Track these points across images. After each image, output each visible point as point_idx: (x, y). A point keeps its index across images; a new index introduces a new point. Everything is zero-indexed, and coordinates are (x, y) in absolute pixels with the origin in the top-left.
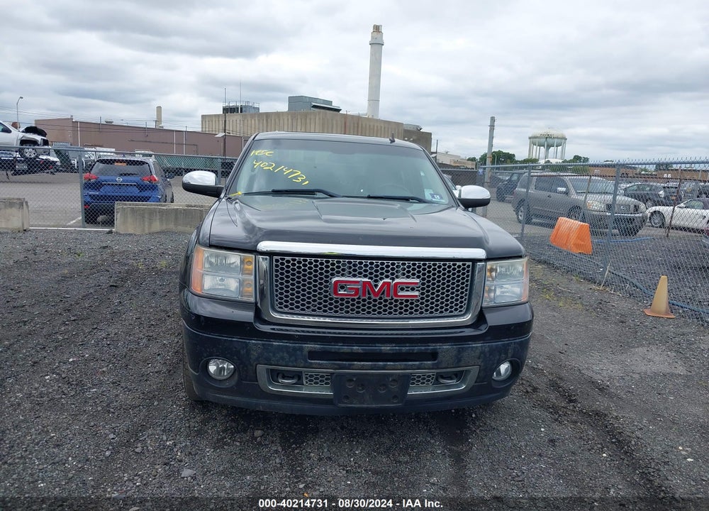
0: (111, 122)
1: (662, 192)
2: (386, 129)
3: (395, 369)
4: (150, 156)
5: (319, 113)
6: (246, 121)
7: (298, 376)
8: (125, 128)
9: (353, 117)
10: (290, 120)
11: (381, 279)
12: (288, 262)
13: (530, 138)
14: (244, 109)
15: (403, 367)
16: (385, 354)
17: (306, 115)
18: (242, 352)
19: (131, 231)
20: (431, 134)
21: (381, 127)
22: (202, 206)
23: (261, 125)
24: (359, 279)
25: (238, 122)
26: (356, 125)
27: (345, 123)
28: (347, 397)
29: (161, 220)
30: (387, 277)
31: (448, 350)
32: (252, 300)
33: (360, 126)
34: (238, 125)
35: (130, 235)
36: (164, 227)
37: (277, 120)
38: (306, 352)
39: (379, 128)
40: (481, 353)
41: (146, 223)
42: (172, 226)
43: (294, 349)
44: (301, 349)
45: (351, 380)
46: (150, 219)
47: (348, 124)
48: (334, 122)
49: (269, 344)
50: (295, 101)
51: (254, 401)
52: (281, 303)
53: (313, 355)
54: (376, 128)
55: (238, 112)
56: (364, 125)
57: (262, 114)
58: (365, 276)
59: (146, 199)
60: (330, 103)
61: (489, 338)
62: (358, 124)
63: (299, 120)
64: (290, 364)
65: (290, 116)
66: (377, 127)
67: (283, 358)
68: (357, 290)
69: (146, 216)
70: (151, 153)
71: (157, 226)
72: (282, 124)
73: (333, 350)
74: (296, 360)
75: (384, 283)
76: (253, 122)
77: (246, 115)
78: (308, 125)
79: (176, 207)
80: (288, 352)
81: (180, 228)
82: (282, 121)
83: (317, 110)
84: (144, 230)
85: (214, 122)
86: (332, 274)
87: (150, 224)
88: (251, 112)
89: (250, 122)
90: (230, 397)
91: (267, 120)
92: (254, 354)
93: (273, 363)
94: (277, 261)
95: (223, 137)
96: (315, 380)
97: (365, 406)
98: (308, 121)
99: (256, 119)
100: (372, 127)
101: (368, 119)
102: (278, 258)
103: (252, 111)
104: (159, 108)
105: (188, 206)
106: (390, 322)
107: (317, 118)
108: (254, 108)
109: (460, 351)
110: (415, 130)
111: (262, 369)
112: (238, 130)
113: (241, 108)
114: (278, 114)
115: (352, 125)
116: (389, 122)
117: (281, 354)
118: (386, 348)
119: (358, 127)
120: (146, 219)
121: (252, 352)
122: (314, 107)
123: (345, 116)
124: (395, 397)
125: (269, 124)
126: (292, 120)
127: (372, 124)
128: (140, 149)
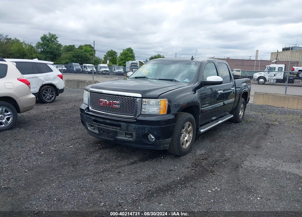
0: (229, 58)
4: (240, 71)
8: (235, 60)
15: (112, 128)
24: (104, 100)
25: (289, 54)
28: (102, 135)
31: (124, 125)
38: (92, 119)
40: (135, 128)
49: (87, 116)
55: (290, 50)
61: (137, 123)
68: (104, 103)
70: (240, 70)
75: (110, 102)
76: (297, 54)
77: (294, 51)
88: (297, 49)
89: (295, 54)
92: (85, 118)
95: (275, 62)
97: (105, 138)
99: (299, 52)
104: (257, 51)
108: (299, 47)
109: (127, 126)
112: (283, 58)
113: (292, 48)
124: (112, 137)
128: (236, 68)
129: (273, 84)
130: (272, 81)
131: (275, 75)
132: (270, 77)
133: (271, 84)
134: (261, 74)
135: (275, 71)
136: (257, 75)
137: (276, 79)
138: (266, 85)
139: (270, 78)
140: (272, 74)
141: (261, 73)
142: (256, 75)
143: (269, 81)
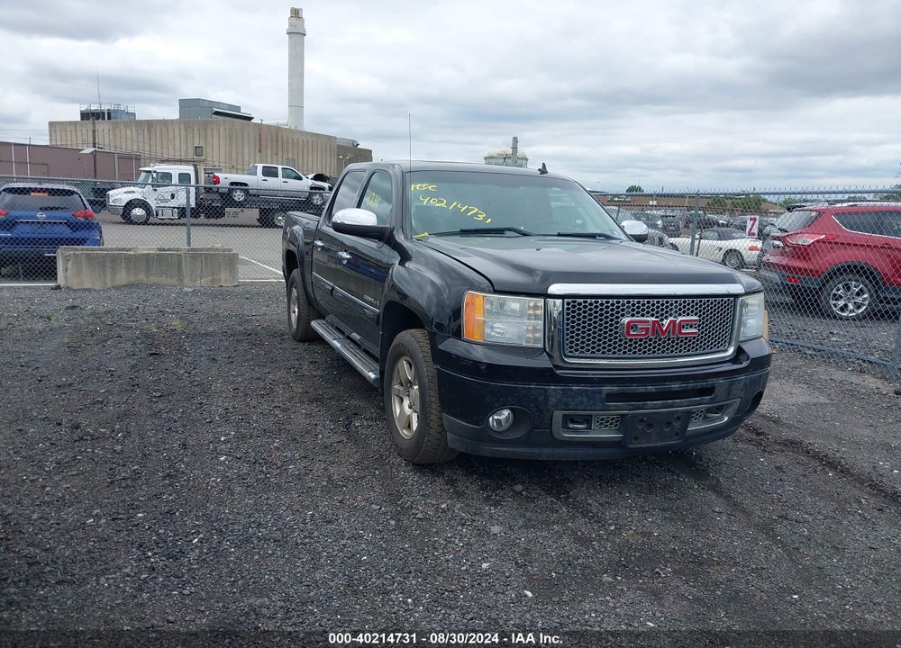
1: (659, 222)
2: (315, 144)
3: (681, 406)
5: (225, 121)
6: (117, 131)
7: (587, 420)
9: (269, 127)
10: (182, 131)
11: (666, 318)
12: (580, 304)
13: (486, 158)
14: (112, 115)
16: (676, 391)
17: (205, 124)
18: (540, 399)
19: (87, 285)
20: (371, 151)
21: (308, 141)
22: (178, 250)
23: (141, 137)
24: (648, 319)
25: (106, 131)
26: (274, 138)
27: (260, 136)
28: (636, 438)
29: (128, 270)
30: (671, 315)
31: (722, 384)
32: (540, 345)
33: (280, 139)
34: (106, 136)
35: (89, 290)
36: (132, 279)
37: (164, 130)
38: (604, 395)
39: (305, 142)
40: (745, 385)
41: (108, 273)
42: (142, 277)
43: (594, 392)
44: (600, 392)
45: (642, 421)
46: (113, 269)
47: (263, 136)
48: (246, 134)
49: (569, 390)
50: (187, 105)
51: (536, 450)
52: (571, 347)
53: (611, 397)
54: (300, 142)
55: (104, 119)
56: (285, 138)
57: (141, 122)
58: (652, 315)
59: (82, 242)
60: (238, 108)
61: (750, 370)
62: (277, 137)
63: (196, 132)
64: (589, 408)
65: (182, 127)
66: (303, 141)
67: (581, 403)
68: (647, 329)
69: (108, 264)
71: (122, 277)
72: (171, 137)
73: (630, 391)
74: (594, 404)
75: (671, 321)
76: (129, 132)
77: (116, 123)
78: (209, 138)
79: (145, 252)
80: (587, 396)
81: (153, 279)
82: (171, 132)
83: (220, 118)
84: (105, 283)
85: (68, 133)
86: (623, 315)
87: (114, 273)
88: (125, 120)
89: (123, 132)
90: (511, 449)
91: (149, 131)
92: (553, 400)
93: (571, 407)
94: (568, 304)
95: (92, 153)
96: (604, 423)
97: (652, 445)
98: (209, 132)
99: (133, 128)
100: (296, 141)
101: (290, 130)
102: (570, 300)
103: (125, 118)
105: (160, 249)
106: (656, 361)
107: (222, 129)
108: (127, 113)
109: (731, 385)
110: (350, 145)
111: (558, 415)
112: (112, 143)
113: (109, 114)
114: (165, 123)
115: (269, 137)
116: (317, 135)
117: (580, 398)
118: (675, 386)
119: (277, 141)
120: (107, 269)
121: (551, 398)
122: (217, 113)
123: (260, 126)
124: (677, 434)
125: (153, 136)
126: (186, 130)
127: (295, 137)
129: (172, 222)
130: (168, 214)
131: (173, 196)
132: (162, 201)
133: (168, 221)
134: (133, 192)
135: (173, 183)
136: (119, 196)
137: (178, 208)
138: (151, 227)
139: (162, 205)
140: (165, 191)
141: (132, 189)
142: (117, 197)
143: (160, 213)
